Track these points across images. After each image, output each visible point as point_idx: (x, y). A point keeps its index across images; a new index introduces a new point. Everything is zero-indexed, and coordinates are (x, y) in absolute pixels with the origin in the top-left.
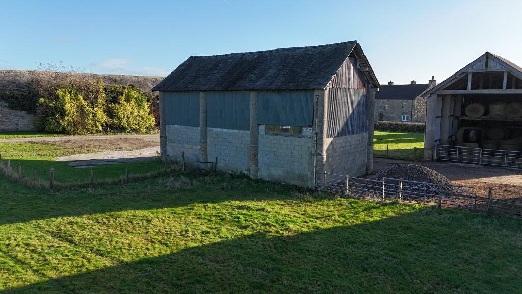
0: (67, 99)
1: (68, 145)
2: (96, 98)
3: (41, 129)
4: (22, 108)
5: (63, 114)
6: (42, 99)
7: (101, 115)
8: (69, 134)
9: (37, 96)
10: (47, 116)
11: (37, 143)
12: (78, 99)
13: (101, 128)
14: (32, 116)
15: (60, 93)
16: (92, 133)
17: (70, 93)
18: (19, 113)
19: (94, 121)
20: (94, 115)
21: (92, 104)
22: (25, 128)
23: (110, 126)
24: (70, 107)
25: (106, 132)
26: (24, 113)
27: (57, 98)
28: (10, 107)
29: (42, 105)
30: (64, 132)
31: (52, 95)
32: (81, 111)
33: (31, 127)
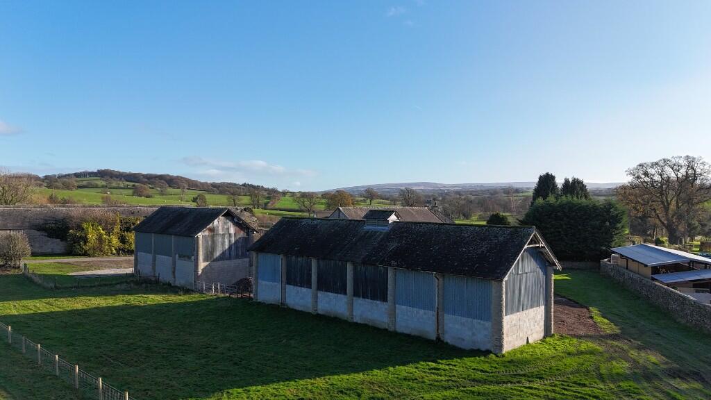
0: (90, 230)
1: (83, 265)
2: (112, 228)
3: (70, 253)
4: (57, 237)
5: (86, 241)
6: (71, 231)
7: (115, 241)
8: (89, 256)
9: (68, 228)
10: (75, 243)
11: (61, 263)
12: (98, 230)
13: (114, 251)
14: (64, 243)
15: (85, 225)
16: (107, 255)
17: (93, 225)
18: (55, 240)
19: (109, 246)
20: (110, 242)
21: (108, 234)
22: (58, 251)
23: (122, 250)
24: (92, 236)
25: (118, 254)
26: (58, 240)
27: (82, 229)
28: (48, 236)
29: (71, 235)
30: (86, 254)
31: (80, 228)
32: (100, 239)
33: (63, 250)
